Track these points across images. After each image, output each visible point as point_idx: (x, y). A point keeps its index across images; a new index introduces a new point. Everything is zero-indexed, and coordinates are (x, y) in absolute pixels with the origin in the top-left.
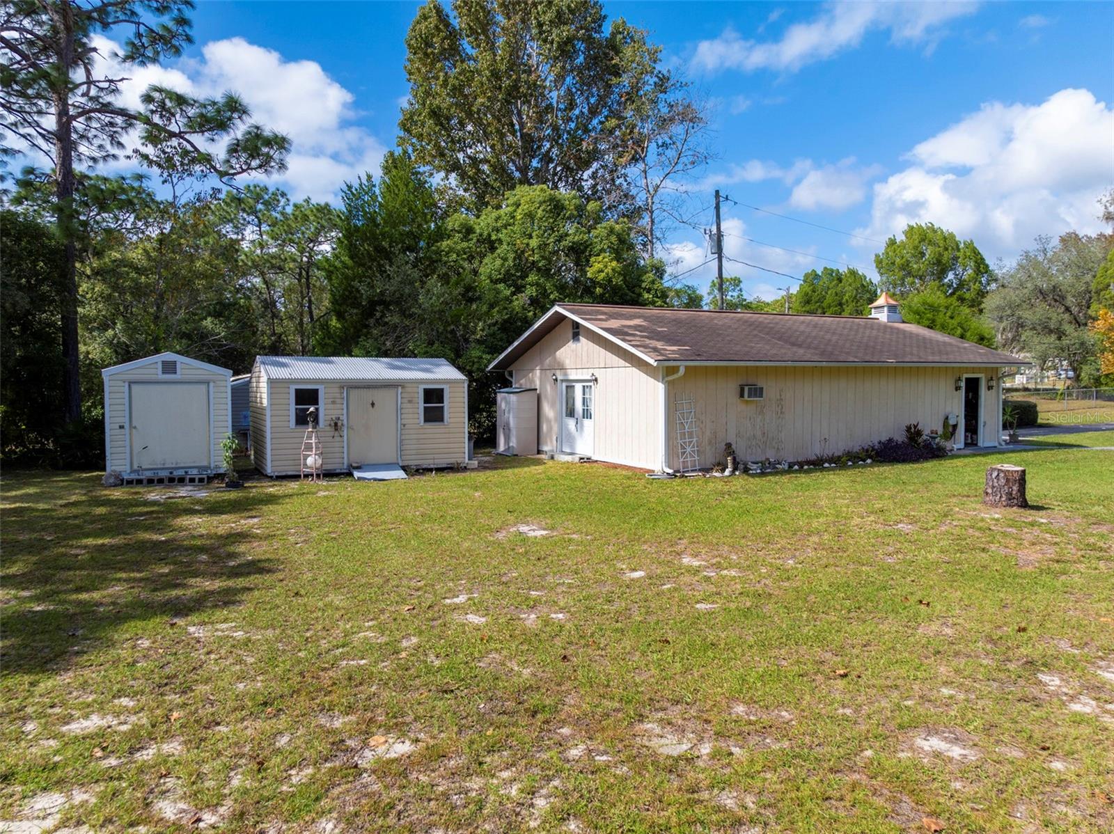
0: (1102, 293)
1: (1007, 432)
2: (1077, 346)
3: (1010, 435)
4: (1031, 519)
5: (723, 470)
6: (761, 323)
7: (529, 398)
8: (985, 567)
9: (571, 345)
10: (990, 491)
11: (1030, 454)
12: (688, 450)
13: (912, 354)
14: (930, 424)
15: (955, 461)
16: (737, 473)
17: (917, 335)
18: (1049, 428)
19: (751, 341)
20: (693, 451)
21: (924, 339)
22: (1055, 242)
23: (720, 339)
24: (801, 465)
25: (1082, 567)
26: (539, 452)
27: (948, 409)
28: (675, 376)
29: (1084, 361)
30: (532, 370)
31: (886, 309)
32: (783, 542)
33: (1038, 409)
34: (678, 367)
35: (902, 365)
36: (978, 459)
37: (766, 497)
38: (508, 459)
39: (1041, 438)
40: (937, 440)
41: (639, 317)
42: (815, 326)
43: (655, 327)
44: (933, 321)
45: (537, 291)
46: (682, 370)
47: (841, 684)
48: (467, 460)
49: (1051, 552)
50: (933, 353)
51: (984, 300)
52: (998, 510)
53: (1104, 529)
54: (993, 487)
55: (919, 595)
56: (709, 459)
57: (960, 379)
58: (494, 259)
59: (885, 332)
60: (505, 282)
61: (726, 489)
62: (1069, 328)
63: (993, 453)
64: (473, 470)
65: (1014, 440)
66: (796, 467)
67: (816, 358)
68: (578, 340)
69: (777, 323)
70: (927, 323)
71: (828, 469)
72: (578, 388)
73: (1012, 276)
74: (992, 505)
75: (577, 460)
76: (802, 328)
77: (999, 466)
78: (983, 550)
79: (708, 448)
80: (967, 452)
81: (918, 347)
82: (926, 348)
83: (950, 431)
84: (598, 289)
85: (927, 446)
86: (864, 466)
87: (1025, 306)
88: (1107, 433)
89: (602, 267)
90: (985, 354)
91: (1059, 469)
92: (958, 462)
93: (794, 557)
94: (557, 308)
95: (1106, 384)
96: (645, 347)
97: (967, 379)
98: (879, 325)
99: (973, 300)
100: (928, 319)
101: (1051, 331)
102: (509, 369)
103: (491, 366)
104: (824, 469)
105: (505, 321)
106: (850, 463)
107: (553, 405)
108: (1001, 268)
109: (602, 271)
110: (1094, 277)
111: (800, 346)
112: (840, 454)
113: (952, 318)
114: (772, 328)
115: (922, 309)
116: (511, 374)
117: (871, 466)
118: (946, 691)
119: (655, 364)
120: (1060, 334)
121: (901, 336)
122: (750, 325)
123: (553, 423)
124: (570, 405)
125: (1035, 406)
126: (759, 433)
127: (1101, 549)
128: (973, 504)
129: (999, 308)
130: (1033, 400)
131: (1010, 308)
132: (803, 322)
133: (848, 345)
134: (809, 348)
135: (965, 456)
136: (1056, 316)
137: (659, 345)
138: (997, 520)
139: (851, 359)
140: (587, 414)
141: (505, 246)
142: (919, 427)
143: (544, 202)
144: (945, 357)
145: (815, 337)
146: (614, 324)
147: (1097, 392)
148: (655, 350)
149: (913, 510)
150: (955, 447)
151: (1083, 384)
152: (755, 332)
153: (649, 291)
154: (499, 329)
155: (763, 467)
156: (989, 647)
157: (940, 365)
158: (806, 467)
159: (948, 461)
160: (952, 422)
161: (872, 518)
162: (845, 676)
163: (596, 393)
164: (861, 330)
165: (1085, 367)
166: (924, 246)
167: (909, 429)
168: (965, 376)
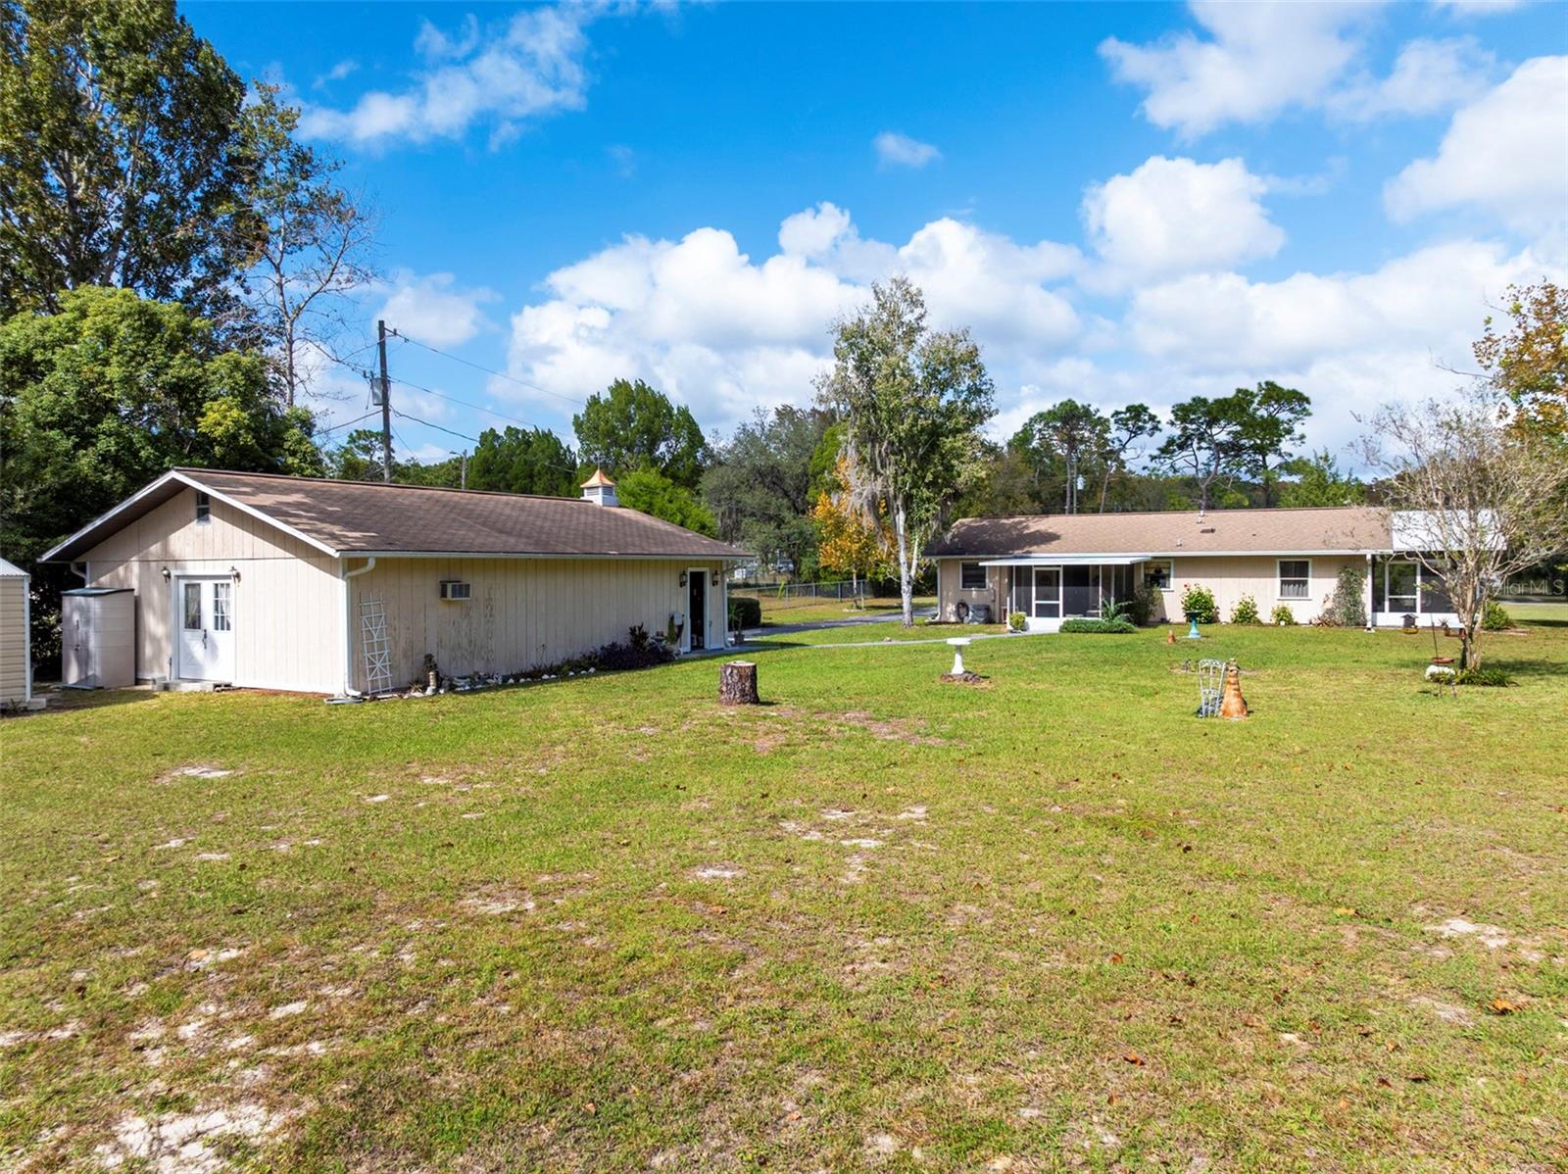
0: (819, 477)
1: (733, 633)
2: (796, 535)
3: (735, 636)
4: (762, 713)
5: (424, 689)
6: (457, 503)
7: (124, 603)
8: (728, 756)
9: (195, 527)
10: (724, 689)
11: (756, 654)
12: (378, 665)
13: (634, 545)
14: (656, 627)
15: (683, 665)
16: (442, 691)
17: (637, 522)
18: (772, 627)
19: (450, 527)
20: (385, 667)
21: (645, 526)
22: (772, 417)
23: (411, 523)
24: (516, 678)
25: (808, 748)
26: (138, 682)
27: (673, 608)
28: (362, 571)
29: (803, 554)
30: (125, 561)
31: (600, 490)
32: (527, 755)
33: (761, 606)
34: (365, 561)
35: (624, 557)
36: (706, 663)
37: (488, 714)
38: (90, 694)
39: (765, 638)
40: (664, 643)
41: (298, 491)
42: (522, 509)
43: (323, 506)
44: (651, 504)
45: (117, 444)
46: (372, 564)
47: (627, 850)
48: (28, 698)
49: (782, 739)
50: (656, 544)
51: (701, 479)
52: (733, 708)
53: (824, 717)
54: (728, 684)
55: (675, 783)
56: (406, 676)
57: (684, 574)
58: (40, 393)
59: (601, 518)
60: (61, 428)
61: (435, 709)
62: (788, 515)
63: (720, 656)
64: (39, 711)
65: (738, 638)
66: (511, 681)
67: (530, 549)
68: (207, 520)
69: (476, 504)
70: (644, 506)
71: (548, 681)
72: (207, 589)
73: (729, 452)
74: (727, 703)
75: (210, 688)
76: (508, 511)
77: (732, 663)
78: (725, 742)
79: (402, 662)
80: (694, 655)
81: (640, 536)
82: (648, 537)
83: (676, 633)
84: (216, 448)
85: (654, 650)
86: (589, 676)
87: (743, 487)
88: (827, 631)
89: (219, 416)
90: (708, 546)
91: (785, 668)
92: (687, 667)
93: (544, 766)
94: (173, 475)
95: (825, 578)
96: (318, 532)
97: (692, 573)
98: (594, 509)
99: (688, 479)
100: (644, 502)
101: (771, 518)
102: (80, 560)
103: (46, 557)
104: (543, 682)
105: (65, 487)
106: (572, 673)
107: (164, 617)
108: (716, 442)
109: (220, 424)
110: (811, 458)
111: (509, 534)
112: (559, 663)
113: (671, 502)
114: (472, 510)
115: (637, 490)
116: (83, 568)
117: (595, 675)
118: (712, 843)
119: (337, 555)
120: (780, 522)
121: (620, 523)
122: (444, 506)
123: (164, 644)
124: (192, 612)
125: (757, 604)
126: (465, 642)
127: (822, 732)
128: (707, 704)
129: (715, 490)
130: (754, 596)
131: (729, 489)
132: (507, 504)
133: (563, 533)
134: (520, 536)
135: (693, 660)
136: (778, 503)
137: (336, 530)
138: (733, 716)
139: (570, 550)
140: (222, 623)
141: (59, 374)
142: (644, 629)
143: (129, 314)
144: (669, 548)
145: (525, 523)
146: (268, 499)
147: (816, 587)
148: (333, 536)
149: (652, 714)
150: (682, 650)
151: (804, 578)
152: (453, 516)
153: (293, 454)
154: (52, 498)
155: (473, 683)
156: (740, 811)
157: (664, 557)
158: (522, 680)
159: (676, 666)
160: (677, 622)
161: (613, 724)
162: (627, 845)
163: (235, 595)
164: (576, 515)
165: (805, 560)
166: (632, 409)
167: (633, 631)
168: (690, 570)
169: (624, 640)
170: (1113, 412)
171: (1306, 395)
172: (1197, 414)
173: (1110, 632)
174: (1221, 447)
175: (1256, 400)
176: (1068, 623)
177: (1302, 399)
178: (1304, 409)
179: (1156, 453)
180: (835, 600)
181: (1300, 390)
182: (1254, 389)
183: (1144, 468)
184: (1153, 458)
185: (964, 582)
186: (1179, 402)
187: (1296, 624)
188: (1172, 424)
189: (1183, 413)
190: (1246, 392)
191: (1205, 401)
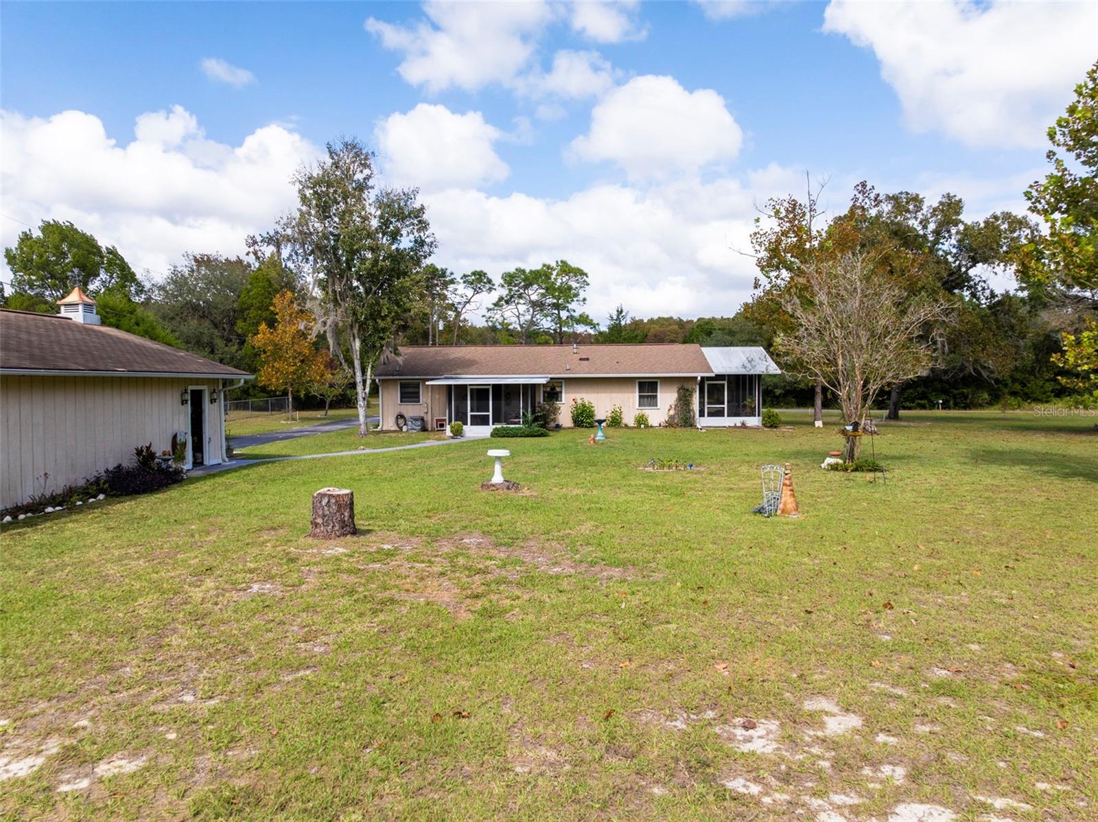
13: (137, 362)
15: (198, 485)
17: (127, 341)
21: (136, 345)
24: (13, 514)
27: (177, 426)
31: (80, 307)
35: (132, 374)
40: (170, 462)
50: (157, 362)
54: (324, 516)
57: (186, 391)
59: (88, 335)
66: (7, 519)
71: (53, 515)
80: (196, 474)
81: (137, 354)
82: (145, 355)
83: (179, 451)
85: (162, 470)
86: (98, 505)
92: (203, 486)
97: (192, 391)
106: (79, 503)
110: (238, 296)
112: (64, 492)
117: (106, 502)
128: (298, 540)
133: (56, 348)
135: (203, 477)
142: (151, 449)
144: (171, 366)
159: (190, 486)
160: (180, 440)
166: (65, 247)
167: (139, 452)
168: (190, 388)
169: (129, 461)
170: (462, 275)
171: (585, 271)
172: (519, 281)
173: (532, 436)
174: (534, 304)
175: (555, 273)
176: (496, 429)
177: (582, 273)
178: (585, 281)
179: (492, 306)
180: (266, 413)
181: (581, 268)
182: (553, 264)
183: (483, 316)
184: (489, 310)
185: (402, 398)
186: (507, 271)
187: (651, 427)
188: (503, 286)
189: (509, 279)
190: (549, 267)
191: (523, 271)
